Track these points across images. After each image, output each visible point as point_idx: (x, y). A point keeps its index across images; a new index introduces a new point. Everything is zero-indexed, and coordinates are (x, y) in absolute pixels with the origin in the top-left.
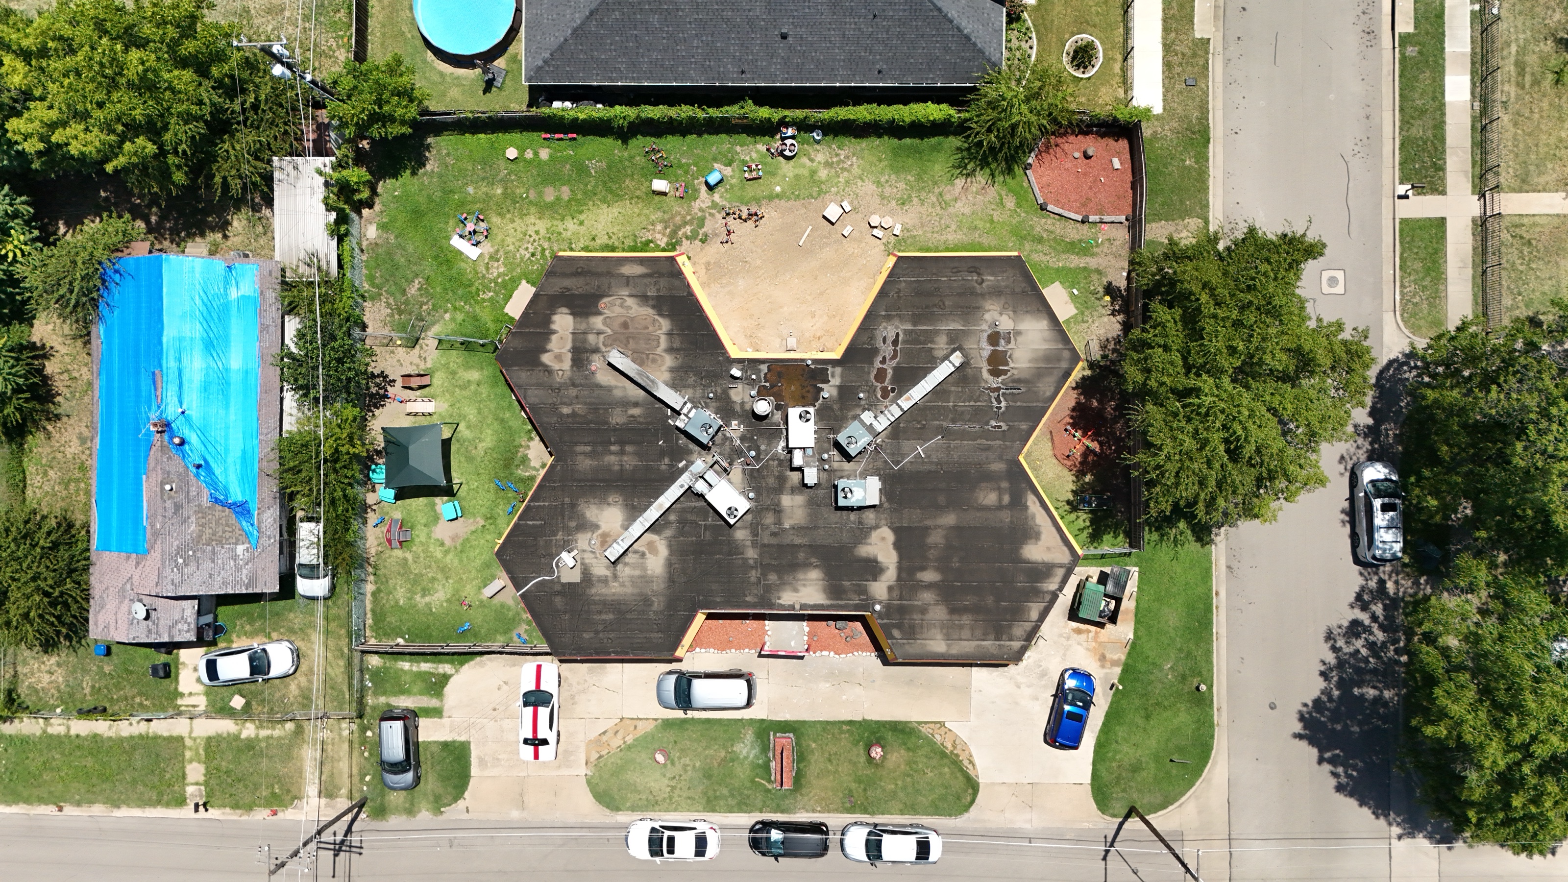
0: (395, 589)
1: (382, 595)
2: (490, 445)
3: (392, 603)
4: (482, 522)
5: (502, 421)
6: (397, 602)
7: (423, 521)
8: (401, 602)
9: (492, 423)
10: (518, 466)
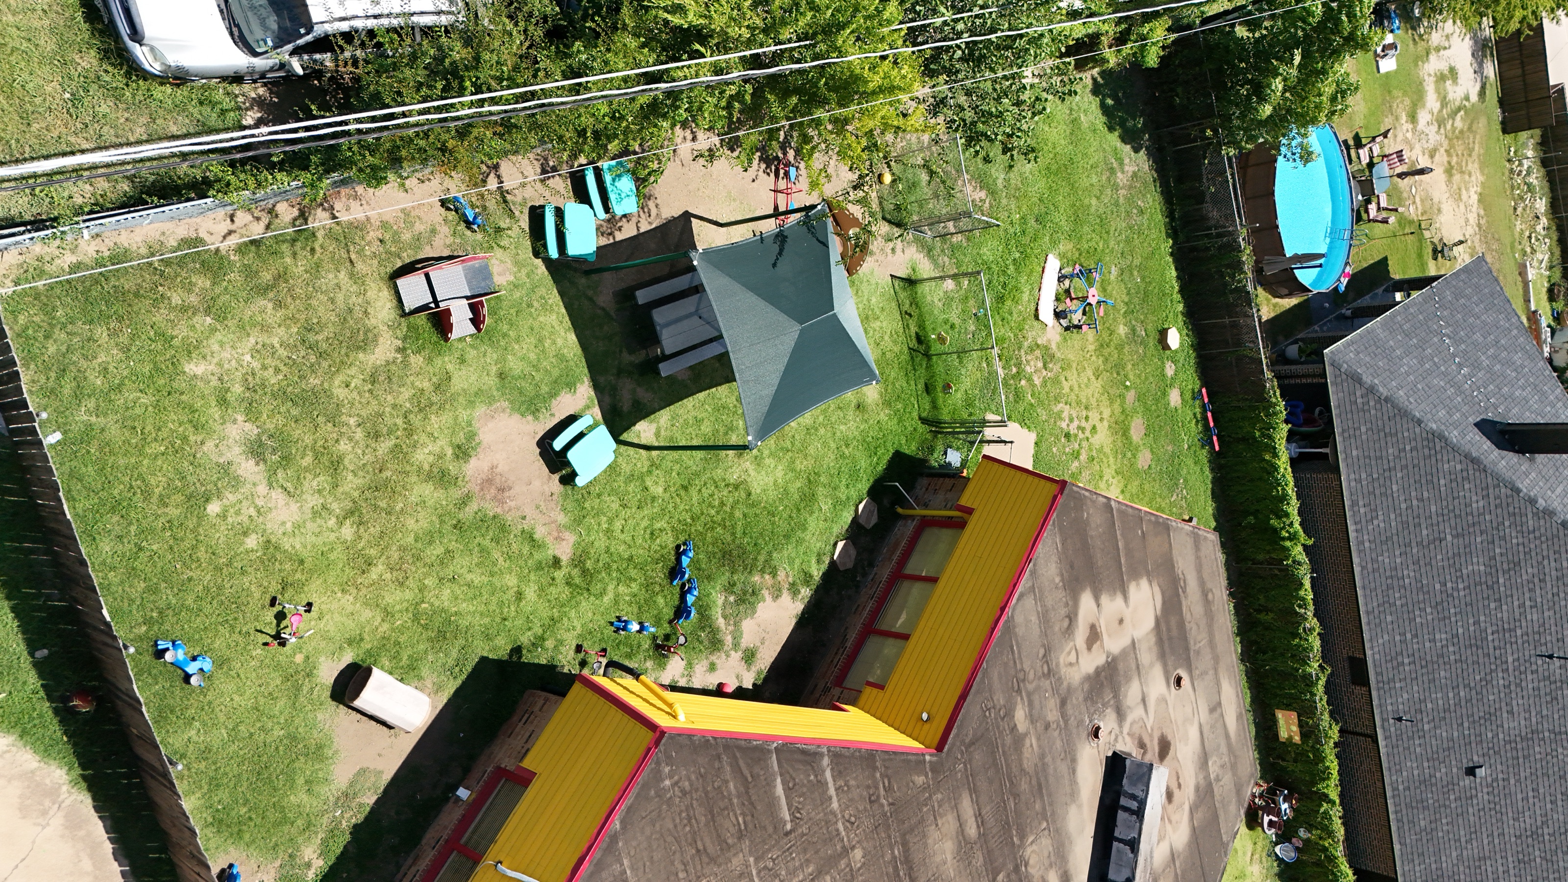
0: (242, 328)
1: (202, 282)
2: (756, 489)
3: (181, 332)
4: (565, 551)
5: (808, 498)
6: (190, 350)
7: (515, 365)
8: (194, 368)
9: (798, 475)
10: (730, 588)
